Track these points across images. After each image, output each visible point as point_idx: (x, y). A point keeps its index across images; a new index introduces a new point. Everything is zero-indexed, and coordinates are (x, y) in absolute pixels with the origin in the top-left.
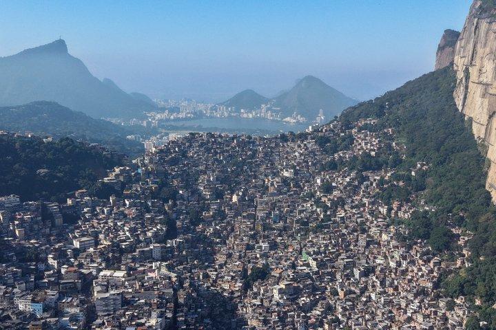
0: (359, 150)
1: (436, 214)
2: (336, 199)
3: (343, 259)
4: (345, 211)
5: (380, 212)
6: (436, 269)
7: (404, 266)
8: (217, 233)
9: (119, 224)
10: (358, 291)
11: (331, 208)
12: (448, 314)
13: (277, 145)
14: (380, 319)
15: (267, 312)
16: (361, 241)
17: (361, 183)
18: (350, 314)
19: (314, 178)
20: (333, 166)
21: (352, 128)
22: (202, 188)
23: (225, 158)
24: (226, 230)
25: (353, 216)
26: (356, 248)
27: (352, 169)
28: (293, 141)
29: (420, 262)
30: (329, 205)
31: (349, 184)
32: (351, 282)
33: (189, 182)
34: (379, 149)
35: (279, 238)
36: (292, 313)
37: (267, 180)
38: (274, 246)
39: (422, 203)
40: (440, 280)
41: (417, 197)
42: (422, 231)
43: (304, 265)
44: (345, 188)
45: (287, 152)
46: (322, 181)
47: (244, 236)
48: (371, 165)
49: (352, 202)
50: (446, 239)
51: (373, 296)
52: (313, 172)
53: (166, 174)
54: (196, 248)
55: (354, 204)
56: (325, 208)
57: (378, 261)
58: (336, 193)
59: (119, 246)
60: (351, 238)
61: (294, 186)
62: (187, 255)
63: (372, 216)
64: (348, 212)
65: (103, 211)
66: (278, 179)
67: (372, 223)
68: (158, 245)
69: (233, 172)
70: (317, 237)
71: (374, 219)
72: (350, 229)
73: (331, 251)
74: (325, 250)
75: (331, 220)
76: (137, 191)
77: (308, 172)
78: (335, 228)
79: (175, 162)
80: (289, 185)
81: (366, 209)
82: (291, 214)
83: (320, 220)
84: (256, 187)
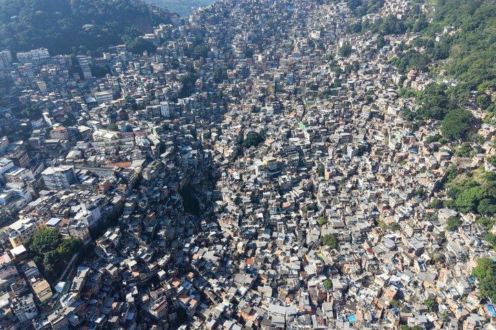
0: (387, 12)
1: (456, 91)
2: (351, 64)
3: (340, 132)
4: (358, 76)
5: (392, 80)
6: (443, 164)
7: (404, 150)
8: (235, 92)
9: (142, 79)
10: (345, 174)
11: (344, 73)
12: (447, 234)
13: (312, 7)
14: (362, 217)
15: (242, 190)
16: (364, 113)
17: (380, 47)
18: (330, 201)
19: (338, 40)
20: (358, 29)
22: (235, 47)
23: (261, 19)
24: (245, 88)
25: (364, 83)
26: (357, 119)
27: (374, 32)
28: (328, 3)
29: (425, 151)
30: (343, 69)
31: (368, 48)
32: (342, 159)
33: (224, 40)
34: (407, 11)
35: (287, 101)
36: (269, 193)
37: (295, 41)
38: (279, 109)
39: (441, 74)
40: (445, 180)
41: (437, 66)
42: (435, 109)
43: (298, 136)
44: (363, 52)
45: (320, 15)
46: (344, 43)
47: (253, 98)
48: (395, 28)
49: (367, 67)
50: (464, 126)
51: (361, 182)
52: (339, 34)
53: (204, 32)
54: (209, 105)
55: (368, 70)
56: (339, 72)
57: (377, 137)
58: (353, 57)
59: (135, 101)
60: (356, 107)
61: (318, 47)
62: (194, 114)
63: (383, 85)
64: (360, 78)
65: (134, 66)
66: (305, 40)
67: (381, 92)
68: (166, 103)
69: (266, 32)
70: (322, 103)
71: (384, 88)
72: (357, 97)
73: (331, 121)
74: (324, 120)
75: (340, 86)
76: (171, 47)
77: (334, 34)
78: (342, 95)
79: (215, 21)
80: (314, 46)
81: (379, 75)
82: (306, 76)
83: (330, 84)
84: (284, 46)
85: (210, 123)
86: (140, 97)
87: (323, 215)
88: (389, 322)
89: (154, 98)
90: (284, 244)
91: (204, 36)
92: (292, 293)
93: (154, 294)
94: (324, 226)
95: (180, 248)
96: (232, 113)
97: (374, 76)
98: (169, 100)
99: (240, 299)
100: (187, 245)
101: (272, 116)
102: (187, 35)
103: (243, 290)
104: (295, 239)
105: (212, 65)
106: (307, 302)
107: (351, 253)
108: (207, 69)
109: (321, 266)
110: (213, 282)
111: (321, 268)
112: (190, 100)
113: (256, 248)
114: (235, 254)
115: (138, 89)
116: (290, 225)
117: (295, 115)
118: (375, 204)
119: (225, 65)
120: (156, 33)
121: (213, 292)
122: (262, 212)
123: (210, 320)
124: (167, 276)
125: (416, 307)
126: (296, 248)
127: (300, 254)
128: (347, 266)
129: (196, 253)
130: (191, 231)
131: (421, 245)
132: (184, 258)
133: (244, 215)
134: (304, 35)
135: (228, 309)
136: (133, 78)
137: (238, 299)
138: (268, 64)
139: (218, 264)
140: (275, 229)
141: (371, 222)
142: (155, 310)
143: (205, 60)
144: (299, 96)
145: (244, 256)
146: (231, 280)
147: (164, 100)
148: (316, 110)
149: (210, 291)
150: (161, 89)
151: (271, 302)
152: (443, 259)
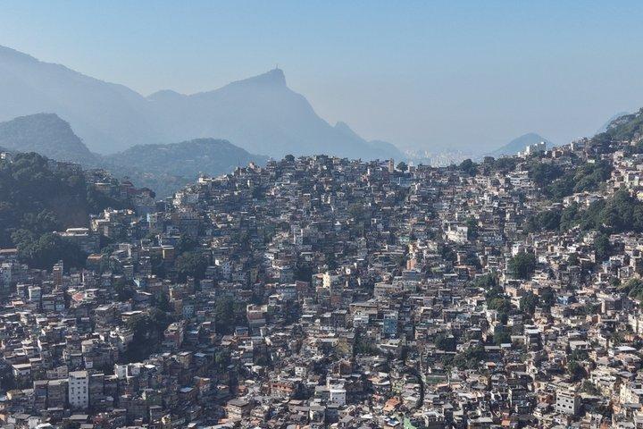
0: (616, 189)
2: (535, 293)
4: (551, 319)
5: (629, 327)
8: (261, 355)
9: (38, 321)
11: (519, 312)
13: (453, 180)
16: (562, 401)
17: (602, 258)
19: (510, 245)
20: (553, 222)
21: (613, 151)
22: (272, 258)
23: (336, 202)
24: (285, 346)
25: (564, 333)
26: (547, 417)
27: (587, 228)
28: (487, 173)
30: (517, 304)
31: (574, 259)
33: (247, 244)
35: (382, 374)
37: (411, 247)
38: (360, 393)
44: (562, 268)
45: (469, 195)
46: (522, 251)
47: (298, 365)
48: (632, 220)
49: (573, 300)
52: (512, 233)
53: (203, 227)
54: (191, 383)
55: (574, 306)
56: (506, 309)
58: (541, 278)
59: (11, 369)
60: (542, 388)
61: (464, 261)
62: (149, 402)
63: (608, 338)
64: (556, 323)
65: (26, 293)
66: (432, 246)
67: (603, 353)
68: (83, 374)
69: (345, 227)
70: (465, 378)
71: (611, 344)
72: (547, 365)
73: (481, 420)
74: (465, 417)
75: (509, 341)
76: (124, 255)
77: (501, 232)
78: (511, 361)
79: (232, 205)
80: (453, 258)
81: (599, 316)
82: (431, 321)
83: (484, 337)
84: (387, 259)
85: (187, 423)
86: (25, 360)
89: (60, 363)
91: (202, 233)
96: (243, 400)
97: (589, 318)
98: (94, 367)
101: (341, 408)
102: (165, 230)
105: (212, 294)
108: (200, 303)
112: (143, 369)
115: (27, 342)
117: (397, 407)
119: (244, 295)
120: (95, 227)
134: (432, 236)
136: (18, 318)
138: (344, 295)
143: (197, 282)
144: (411, 362)
147: (82, 367)
148: (447, 395)
150: (77, 343)
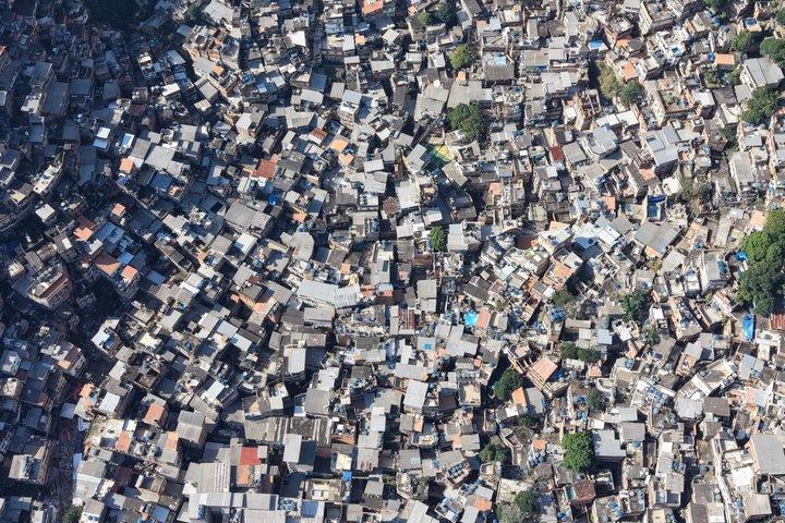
87: (468, 37)
88: (543, 332)
90: (357, 120)
92: (360, 249)
93: (34, 259)
94: (461, 76)
95: (87, 139)
99: (240, 263)
100: (104, 133)
103: (246, 241)
104: (387, 109)
106: (386, 276)
107: (511, 156)
109: (431, 191)
110: (175, 223)
111: (431, 196)
113: (285, 131)
114: (230, 149)
116: (377, 66)
118: (603, 19)
121: (177, 246)
122: (303, 28)
123: (168, 312)
124: (60, 217)
125: (608, 307)
126: (384, 135)
127: (390, 154)
128: (495, 188)
129: (129, 152)
130: (111, 87)
131: (671, 154)
132: (99, 168)
133: (255, 35)
135: (208, 287)
137: (234, 263)
139: (185, 179)
140: (339, 75)
141: (580, 70)
142: (41, 297)
145: (254, 153)
146: (221, 213)
149: (169, 244)
151: (307, 270)
152: (708, 193)
